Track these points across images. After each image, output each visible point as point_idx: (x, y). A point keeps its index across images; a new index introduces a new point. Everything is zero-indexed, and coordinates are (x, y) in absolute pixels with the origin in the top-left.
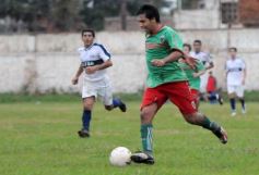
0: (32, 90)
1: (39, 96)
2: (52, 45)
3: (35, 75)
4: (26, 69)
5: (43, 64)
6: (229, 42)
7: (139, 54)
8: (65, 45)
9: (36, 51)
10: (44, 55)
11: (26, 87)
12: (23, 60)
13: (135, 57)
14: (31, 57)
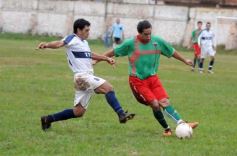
0: (34, 33)
1: (38, 37)
2: (48, 6)
3: (36, 24)
4: (31, 20)
5: (42, 18)
6: (154, 13)
7: (100, 16)
8: (55, 7)
9: (38, 9)
10: (43, 12)
11: (30, 31)
12: (30, 14)
13: (97, 18)
14: (34, 13)
